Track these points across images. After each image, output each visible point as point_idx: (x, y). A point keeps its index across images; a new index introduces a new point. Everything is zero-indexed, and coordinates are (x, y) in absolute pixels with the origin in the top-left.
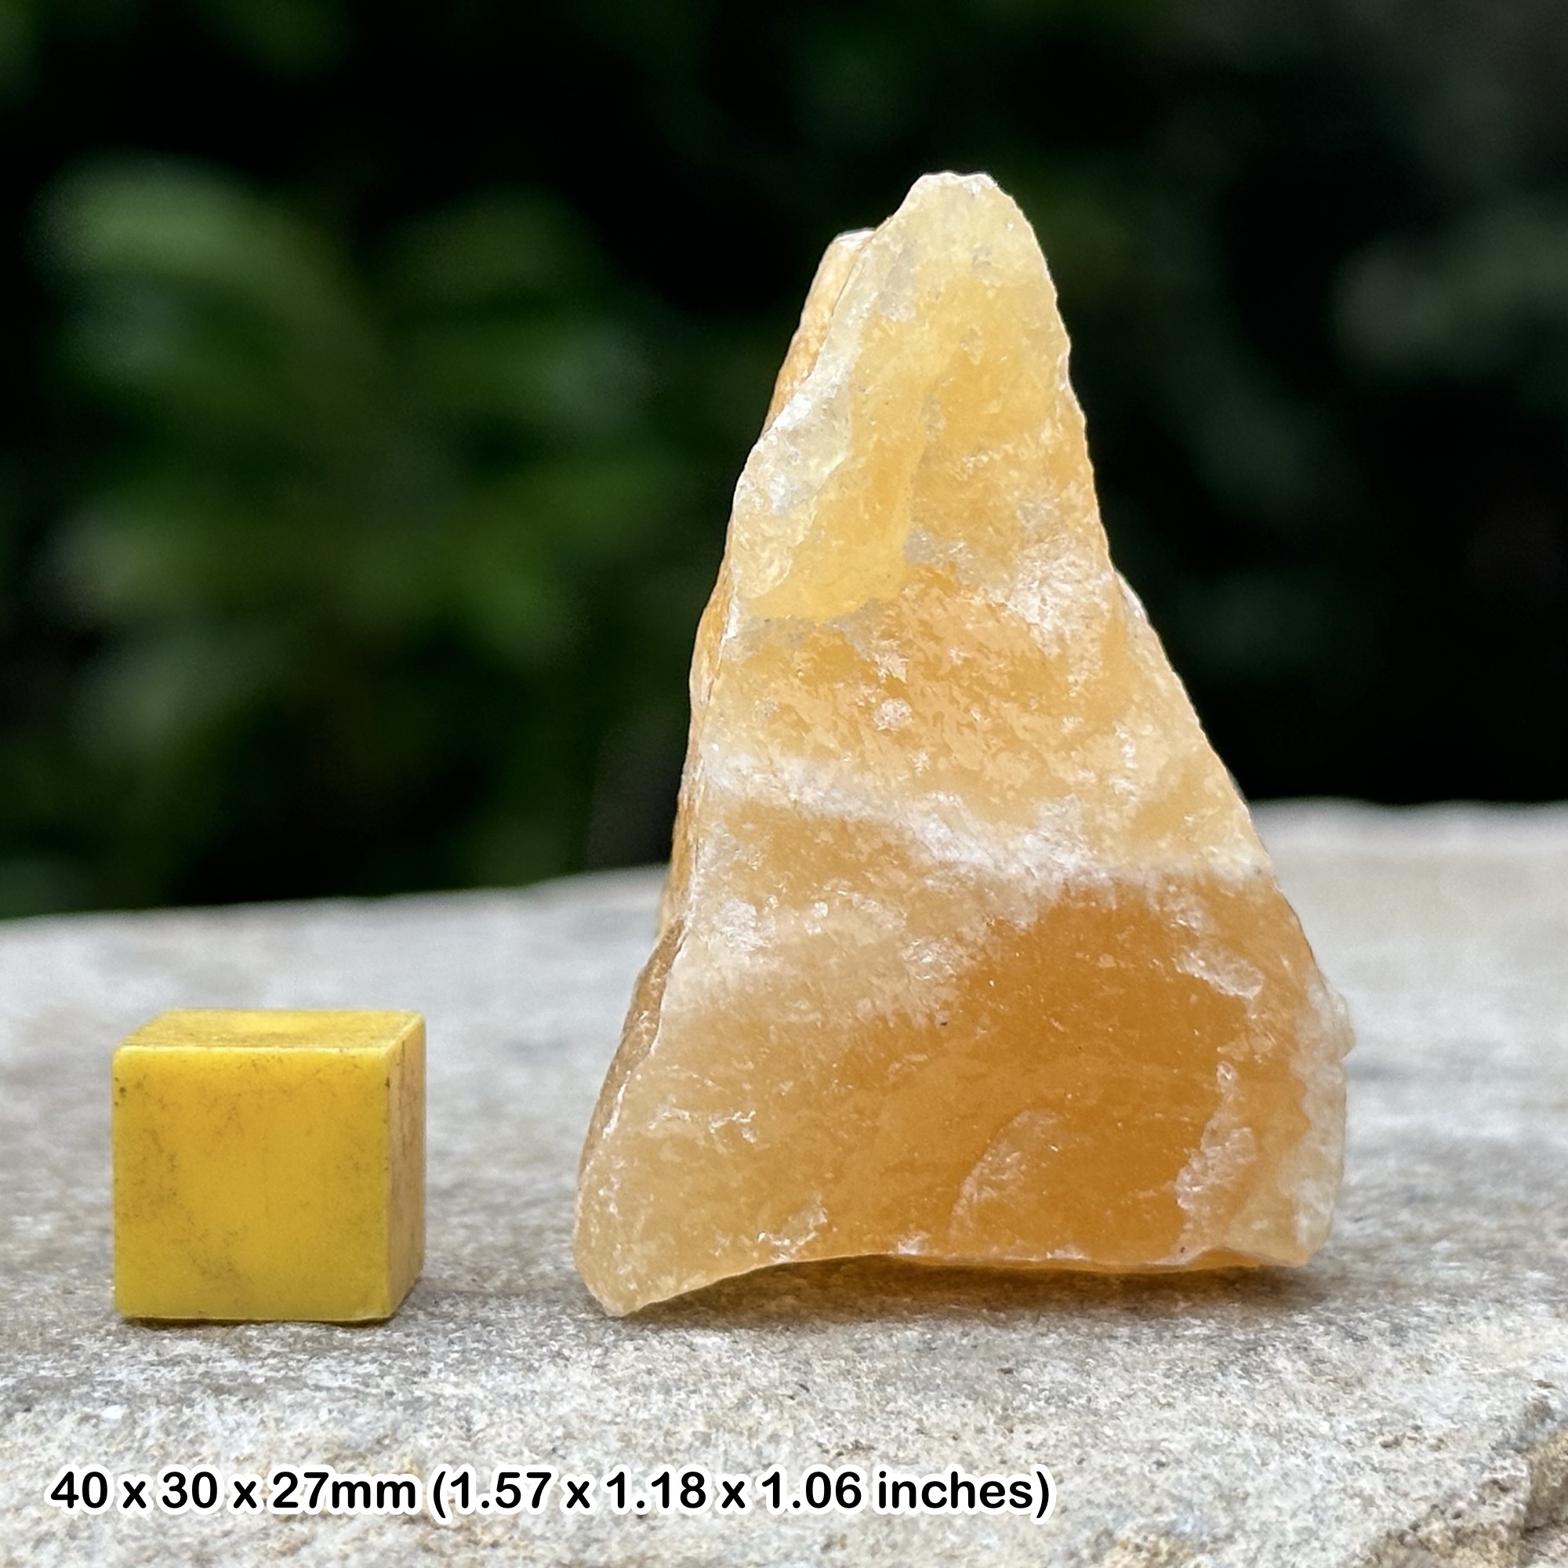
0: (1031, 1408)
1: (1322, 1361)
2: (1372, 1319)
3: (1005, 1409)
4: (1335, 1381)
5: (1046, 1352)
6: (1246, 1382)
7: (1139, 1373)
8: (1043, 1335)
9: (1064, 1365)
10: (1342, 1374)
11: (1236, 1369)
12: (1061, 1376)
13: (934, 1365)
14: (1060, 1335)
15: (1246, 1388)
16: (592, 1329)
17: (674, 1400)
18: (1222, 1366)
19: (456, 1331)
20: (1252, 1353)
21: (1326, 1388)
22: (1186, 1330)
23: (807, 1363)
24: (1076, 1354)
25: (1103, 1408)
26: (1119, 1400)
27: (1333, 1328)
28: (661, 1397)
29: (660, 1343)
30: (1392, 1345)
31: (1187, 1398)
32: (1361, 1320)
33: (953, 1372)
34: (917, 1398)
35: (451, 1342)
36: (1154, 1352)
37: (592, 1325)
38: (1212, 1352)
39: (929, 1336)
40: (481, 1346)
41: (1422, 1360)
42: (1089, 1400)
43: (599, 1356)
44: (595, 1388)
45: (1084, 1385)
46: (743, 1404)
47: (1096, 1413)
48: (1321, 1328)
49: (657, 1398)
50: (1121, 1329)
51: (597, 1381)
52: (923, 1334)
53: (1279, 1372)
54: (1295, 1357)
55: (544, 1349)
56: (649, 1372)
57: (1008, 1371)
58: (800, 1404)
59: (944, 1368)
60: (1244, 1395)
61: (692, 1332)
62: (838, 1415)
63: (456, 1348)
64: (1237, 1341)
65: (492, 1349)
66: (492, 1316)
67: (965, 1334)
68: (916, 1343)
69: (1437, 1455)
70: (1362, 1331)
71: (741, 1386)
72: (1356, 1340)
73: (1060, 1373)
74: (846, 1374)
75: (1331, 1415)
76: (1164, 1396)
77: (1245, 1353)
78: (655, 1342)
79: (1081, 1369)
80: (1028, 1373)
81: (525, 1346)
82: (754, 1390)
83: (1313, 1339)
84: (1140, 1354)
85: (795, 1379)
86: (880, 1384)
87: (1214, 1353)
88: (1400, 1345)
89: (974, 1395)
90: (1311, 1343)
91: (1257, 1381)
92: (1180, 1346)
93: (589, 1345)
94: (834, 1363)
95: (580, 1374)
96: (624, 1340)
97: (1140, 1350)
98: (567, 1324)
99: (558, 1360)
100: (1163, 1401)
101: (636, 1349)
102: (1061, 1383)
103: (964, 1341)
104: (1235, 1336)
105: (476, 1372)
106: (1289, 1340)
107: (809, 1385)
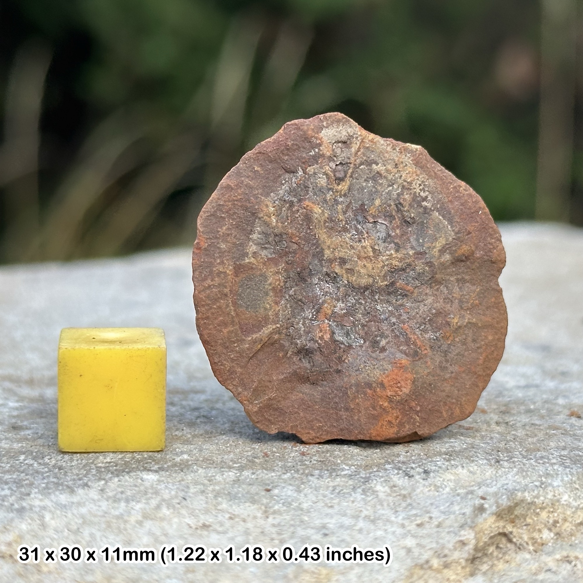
0: (276, 507)
1: (395, 486)
2: (416, 467)
3: (266, 508)
4: (399, 495)
5: (285, 481)
6: (363, 496)
7: (321, 492)
8: (284, 473)
9: (291, 488)
10: (403, 492)
11: (360, 490)
12: (289, 493)
13: (239, 488)
14: (291, 474)
15: (363, 499)
16: (102, 472)
17: (130, 505)
18: (354, 489)
19: (47, 472)
20: (367, 483)
21: (395, 499)
22: (342, 472)
23: (188, 487)
24: (296, 483)
25: (305, 508)
26: (311, 504)
27: (401, 472)
28: (125, 504)
29: (130, 478)
30: (424, 479)
31: (339, 504)
32: (412, 468)
33: (246, 491)
34: (230, 503)
35: (44, 478)
36: (328, 482)
37: (103, 470)
38: (351, 482)
39: (239, 474)
40: (55, 480)
41: (435, 485)
42: (300, 504)
43: (103, 485)
44: (99, 500)
45: (298, 497)
46: (158, 507)
47: (302, 510)
48: (396, 471)
49: (123, 504)
50: (316, 471)
51: (100, 497)
52: (236, 473)
53: (377, 491)
54: (384, 485)
55: (81, 482)
56: (122, 493)
57: (268, 490)
58: (182, 507)
59: (243, 489)
60: (362, 503)
61: (143, 473)
62: (197, 511)
63: (45, 481)
64: (362, 477)
65: (60, 481)
66: (64, 464)
67: (253, 473)
68: (233, 477)
69: (438, 529)
70: (412, 472)
71: (159, 498)
72: (410, 477)
73: (289, 492)
74: (203, 492)
75: (397, 511)
76: (330, 503)
77: (364, 483)
78: (127, 477)
79: (299, 491)
80: (276, 491)
81: (74, 480)
82: (164, 500)
83: (392, 476)
84: (323, 483)
85: (181, 495)
86: (216, 497)
87: (352, 483)
88: (427, 479)
89: (253, 502)
90: (391, 479)
91: (368, 496)
92: (338, 480)
93: (100, 479)
94: (199, 487)
95: (93, 494)
96: (114, 477)
97: (323, 481)
98: (93, 469)
99: (86, 487)
100: (330, 505)
101: (119, 481)
102: (289, 496)
103: (253, 477)
104: (361, 475)
105: (50, 494)
106: (382, 477)
107: (187, 498)
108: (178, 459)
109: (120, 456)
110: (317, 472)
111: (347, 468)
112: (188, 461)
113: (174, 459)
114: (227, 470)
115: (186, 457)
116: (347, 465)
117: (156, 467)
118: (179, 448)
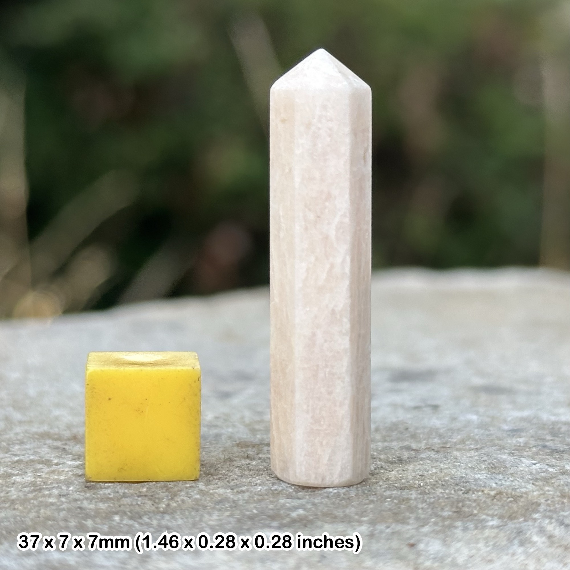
1: (552, 537)
3: (415, 564)
4: (561, 546)
5: (427, 535)
7: (472, 545)
8: (422, 526)
9: (437, 541)
10: (563, 543)
11: (516, 542)
13: (377, 543)
14: (431, 526)
15: (523, 551)
18: (509, 541)
20: (521, 534)
21: (558, 550)
22: (486, 523)
24: (440, 536)
25: (461, 563)
26: (467, 558)
27: (553, 520)
33: (387, 546)
36: (476, 534)
38: (502, 534)
39: (372, 528)
45: (449, 551)
47: (458, 565)
48: (548, 520)
52: (369, 527)
53: (536, 543)
54: (540, 535)
57: (412, 545)
59: (383, 544)
60: (524, 555)
70: (566, 522)
72: (565, 526)
73: (436, 546)
75: (566, 564)
77: (518, 534)
80: (422, 546)
83: (545, 526)
87: (504, 535)
89: (399, 558)
91: (528, 548)
92: (487, 531)
97: (470, 534)
100: (488, 559)
102: (438, 551)
103: (388, 530)
104: (510, 526)
106: (534, 527)
108: (294, 515)
109: (227, 513)
110: (459, 524)
111: (490, 518)
112: (306, 517)
113: (289, 514)
114: (357, 524)
115: (301, 512)
116: (488, 515)
117: (275, 524)
118: (288, 503)
